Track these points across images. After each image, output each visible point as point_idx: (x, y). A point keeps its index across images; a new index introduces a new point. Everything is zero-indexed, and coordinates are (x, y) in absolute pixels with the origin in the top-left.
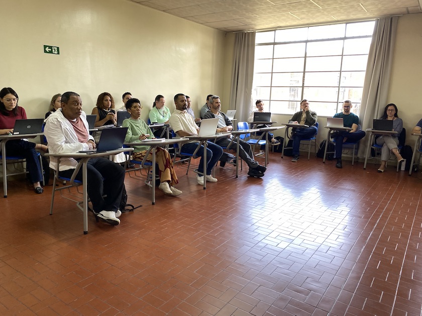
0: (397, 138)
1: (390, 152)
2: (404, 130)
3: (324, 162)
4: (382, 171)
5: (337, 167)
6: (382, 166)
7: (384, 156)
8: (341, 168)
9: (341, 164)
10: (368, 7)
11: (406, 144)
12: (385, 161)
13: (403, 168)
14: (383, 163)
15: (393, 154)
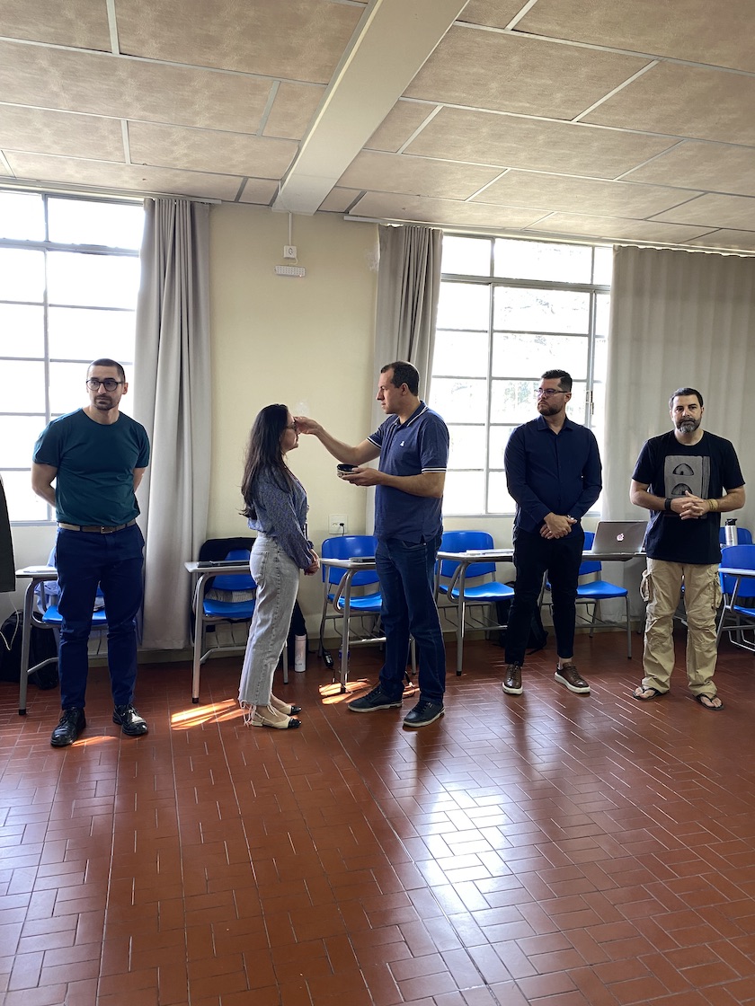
13: (300, 664)
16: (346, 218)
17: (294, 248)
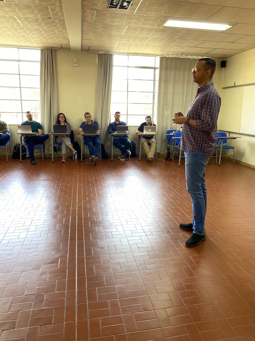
0: (69, 137)
1: (67, 147)
2: (72, 131)
3: (21, 162)
4: (65, 161)
5: (33, 164)
6: (64, 158)
7: (64, 151)
8: (36, 164)
9: (34, 161)
10: (35, 39)
11: (75, 141)
12: (65, 155)
13: (76, 157)
14: (64, 156)
15: (70, 149)
16: (89, 52)
17: (76, 60)
